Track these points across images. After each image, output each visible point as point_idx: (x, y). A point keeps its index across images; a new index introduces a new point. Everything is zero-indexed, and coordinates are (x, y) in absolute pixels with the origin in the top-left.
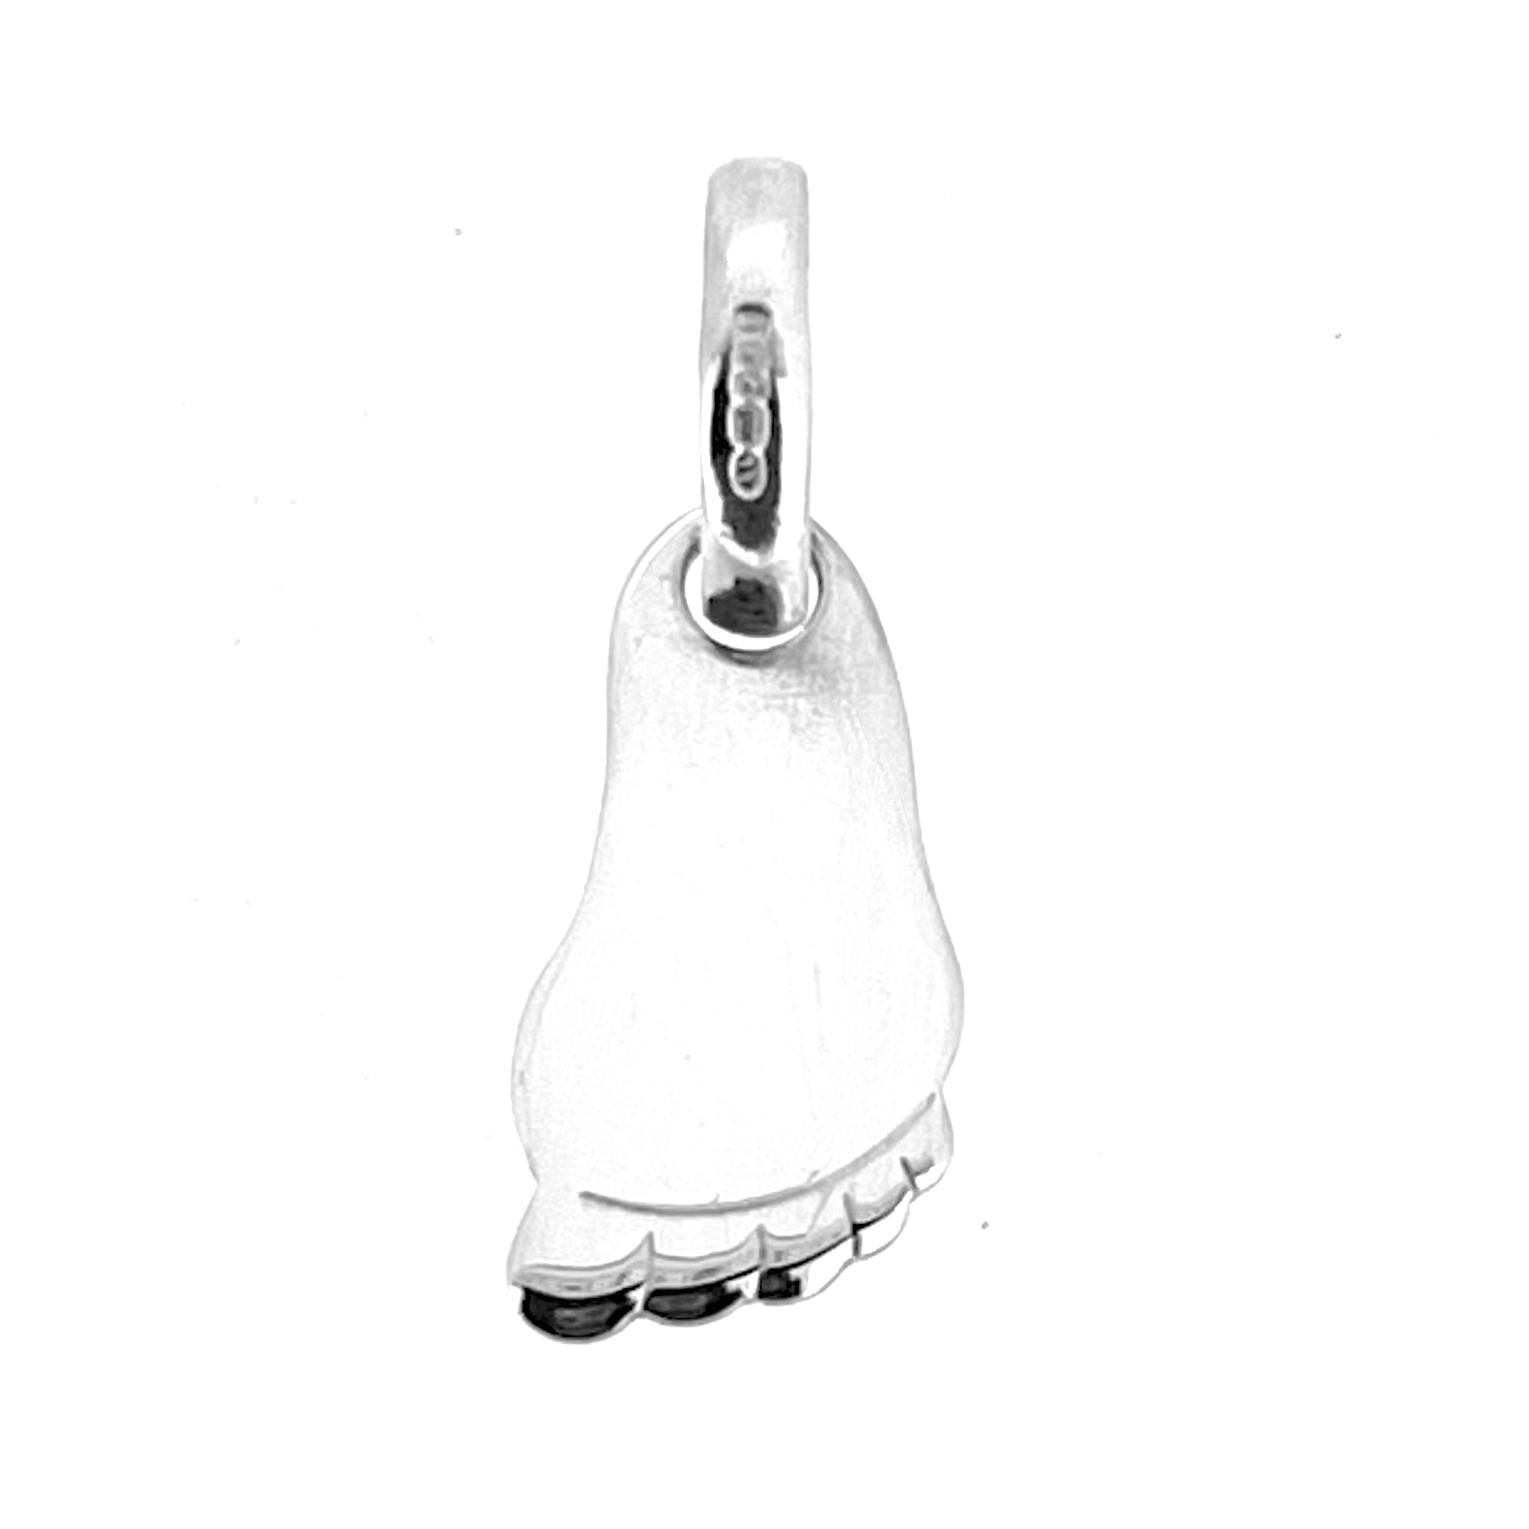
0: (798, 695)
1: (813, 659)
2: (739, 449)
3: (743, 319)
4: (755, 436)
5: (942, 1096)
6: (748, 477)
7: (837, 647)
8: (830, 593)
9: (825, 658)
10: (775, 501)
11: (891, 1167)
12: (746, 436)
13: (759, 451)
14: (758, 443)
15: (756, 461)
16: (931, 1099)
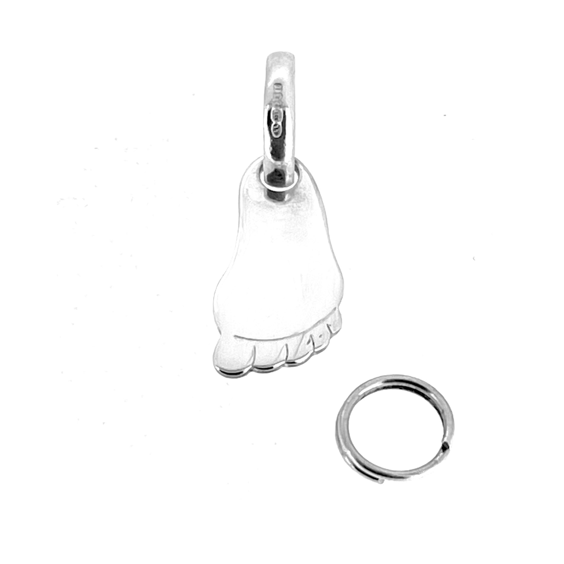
0: (293, 203)
1: (298, 193)
2: (274, 123)
3: (276, 87)
4: (279, 119)
5: (338, 308)
6: (277, 131)
7: (304, 190)
8: (302, 177)
9: (301, 193)
10: (284, 138)
11: (324, 327)
12: (276, 119)
13: (280, 123)
14: (280, 120)
15: (279, 126)
16: (335, 309)
